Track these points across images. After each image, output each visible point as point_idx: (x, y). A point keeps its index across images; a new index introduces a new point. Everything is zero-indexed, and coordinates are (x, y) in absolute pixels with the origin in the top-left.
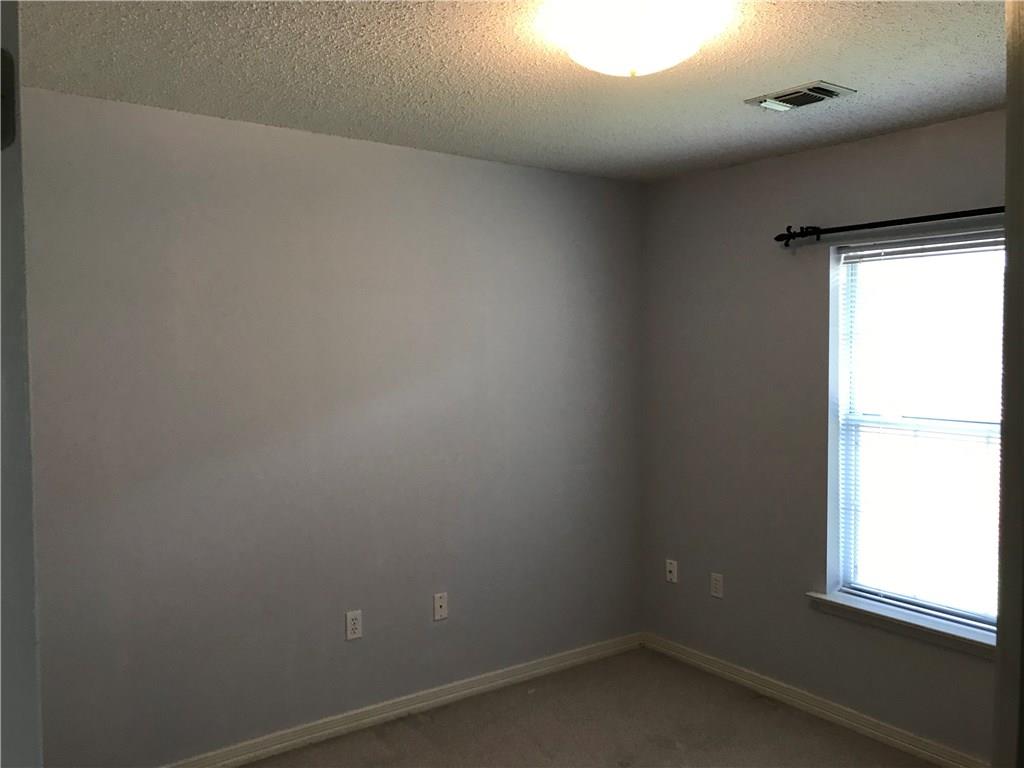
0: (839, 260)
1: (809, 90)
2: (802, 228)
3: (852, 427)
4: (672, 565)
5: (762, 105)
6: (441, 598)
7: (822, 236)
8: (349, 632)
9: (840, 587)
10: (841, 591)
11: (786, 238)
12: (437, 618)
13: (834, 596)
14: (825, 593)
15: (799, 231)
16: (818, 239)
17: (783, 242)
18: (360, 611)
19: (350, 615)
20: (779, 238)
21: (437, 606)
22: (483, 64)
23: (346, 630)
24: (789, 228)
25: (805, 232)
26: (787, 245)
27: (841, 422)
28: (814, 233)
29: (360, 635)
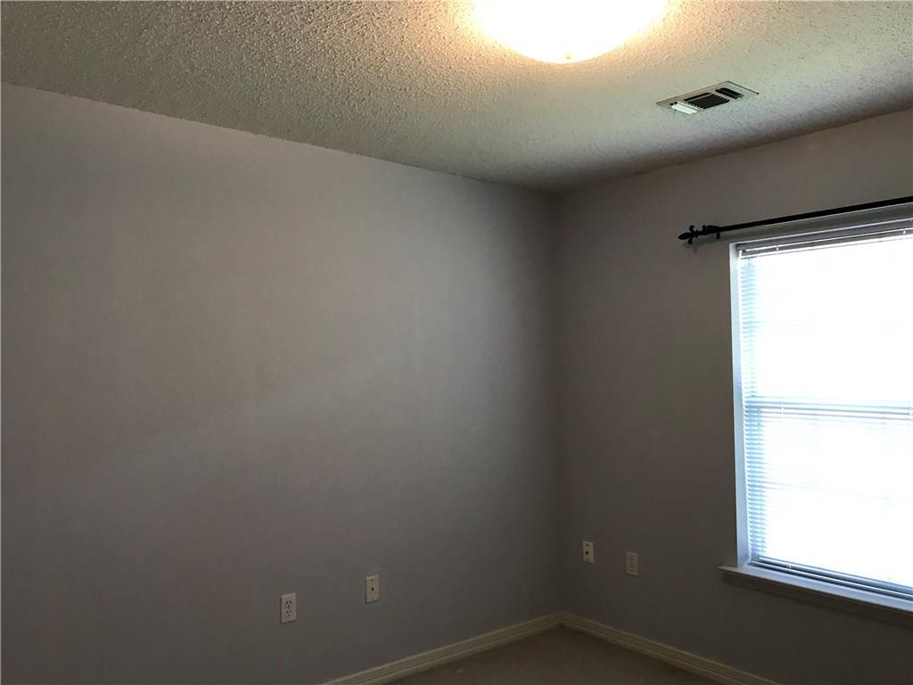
0: (738, 254)
1: (717, 91)
2: (704, 227)
3: (755, 409)
4: (589, 547)
5: (673, 107)
6: (373, 580)
7: (722, 234)
8: (283, 616)
9: (749, 560)
10: (751, 564)
11: (690, 236)
12: (368, 601)
13: (746, 569)
14: (736, 566)
15: (701, 229)
16: (718, 237)
17: (687, 240)
18: (294, 594)
19: (285, 597)
20: (682, 237)
21: (369, 590)
22: (422, 57)
23: (281, 613)
24: (692, 228)
25: (708, 230)
26: (690, 242)
27: (744, 404)
28: (713, 231)
29: (294, 618)
